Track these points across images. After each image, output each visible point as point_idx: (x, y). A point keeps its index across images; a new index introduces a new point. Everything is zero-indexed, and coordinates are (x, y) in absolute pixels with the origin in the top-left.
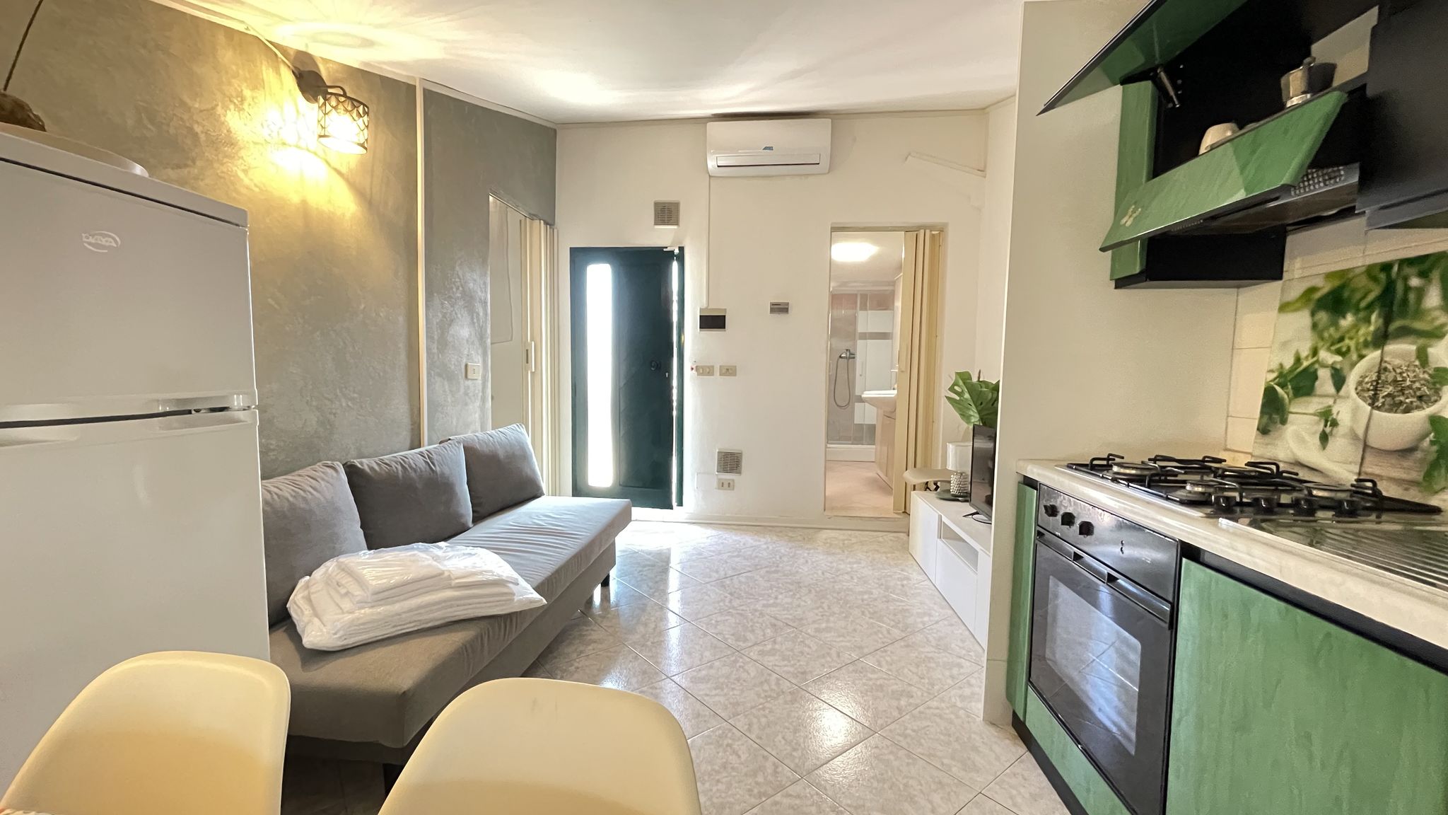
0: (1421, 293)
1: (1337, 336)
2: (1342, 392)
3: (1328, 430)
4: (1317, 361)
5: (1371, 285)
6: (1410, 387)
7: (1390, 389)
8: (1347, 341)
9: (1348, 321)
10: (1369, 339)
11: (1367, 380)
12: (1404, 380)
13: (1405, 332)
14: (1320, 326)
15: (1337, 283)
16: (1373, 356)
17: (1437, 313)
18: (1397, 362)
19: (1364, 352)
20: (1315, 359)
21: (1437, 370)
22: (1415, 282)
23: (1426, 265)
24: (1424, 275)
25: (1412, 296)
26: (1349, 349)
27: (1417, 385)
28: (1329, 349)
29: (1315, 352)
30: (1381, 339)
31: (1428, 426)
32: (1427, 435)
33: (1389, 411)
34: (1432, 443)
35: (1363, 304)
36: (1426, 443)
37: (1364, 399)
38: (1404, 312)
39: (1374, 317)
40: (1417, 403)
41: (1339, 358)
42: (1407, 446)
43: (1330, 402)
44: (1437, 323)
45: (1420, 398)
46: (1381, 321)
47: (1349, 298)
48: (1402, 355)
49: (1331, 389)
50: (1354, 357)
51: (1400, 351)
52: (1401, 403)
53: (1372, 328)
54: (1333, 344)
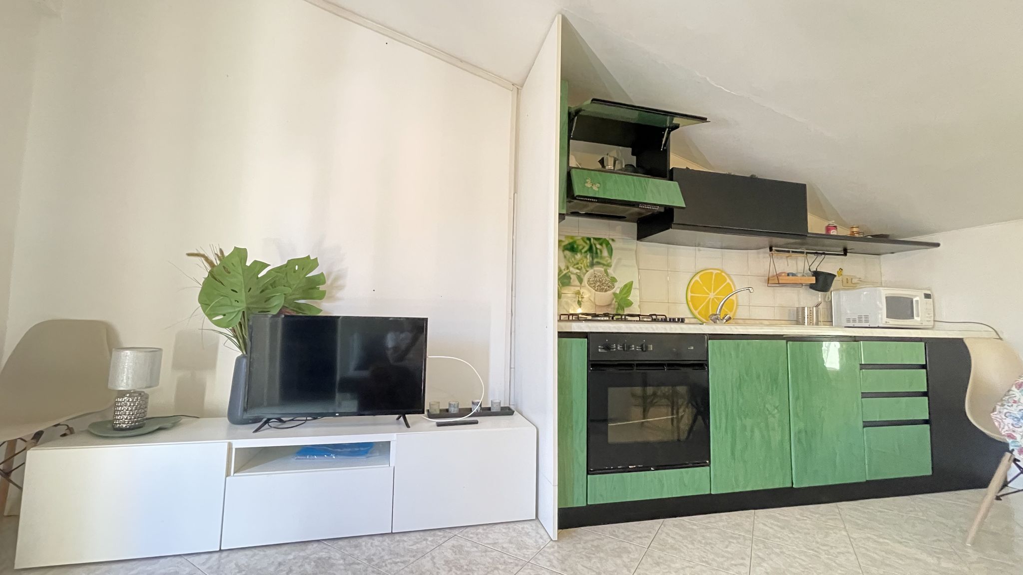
0: (601, 251)
1: (575, 262)
2: (583, 285)
3: (580, 299)
4: (569, 272)
5: (584, 244)
6: (604, 283)
7: (598, 284)
8: (580, 265)
9: (578, 256)
10: (588, 264)
11: (591, 280)
12: (602, 281)
13: (598, 263)
14: (567, 257)
15: (571, 241)
16: (591, 271)
17: (607, 258)
18: (599, 274)
19: (588, 269)
20: (568, 270)
21: (611, 277)
22: (598, 246)
23: (601, 241)
24: (601, 244)
25: (599, 251)
26: (581, 267)
27: (607, 282)
28: (573, 267)
29: (568, 268)
30: (592, 265)
31: (613, 296)
32: (613, 299)
33: (600, 291)
34: (616, 302)
35: (583, 251)
36: (614, 302)
37: (591, 287)
38: (597, 257)
39: (588, 257)
40: (608, 289)
41: (578, 271)
42: (607, 304)
43: (579, 288)
44: (608, 262)
45: (609, 287)
46: (591, 259)
47: (578, 247)
48: (600, 272)
49: (577, 283)
50: (584, 271)
51: (599, 269)
52: (603, 289)
53: (588, 261)
54: (574, 265)
